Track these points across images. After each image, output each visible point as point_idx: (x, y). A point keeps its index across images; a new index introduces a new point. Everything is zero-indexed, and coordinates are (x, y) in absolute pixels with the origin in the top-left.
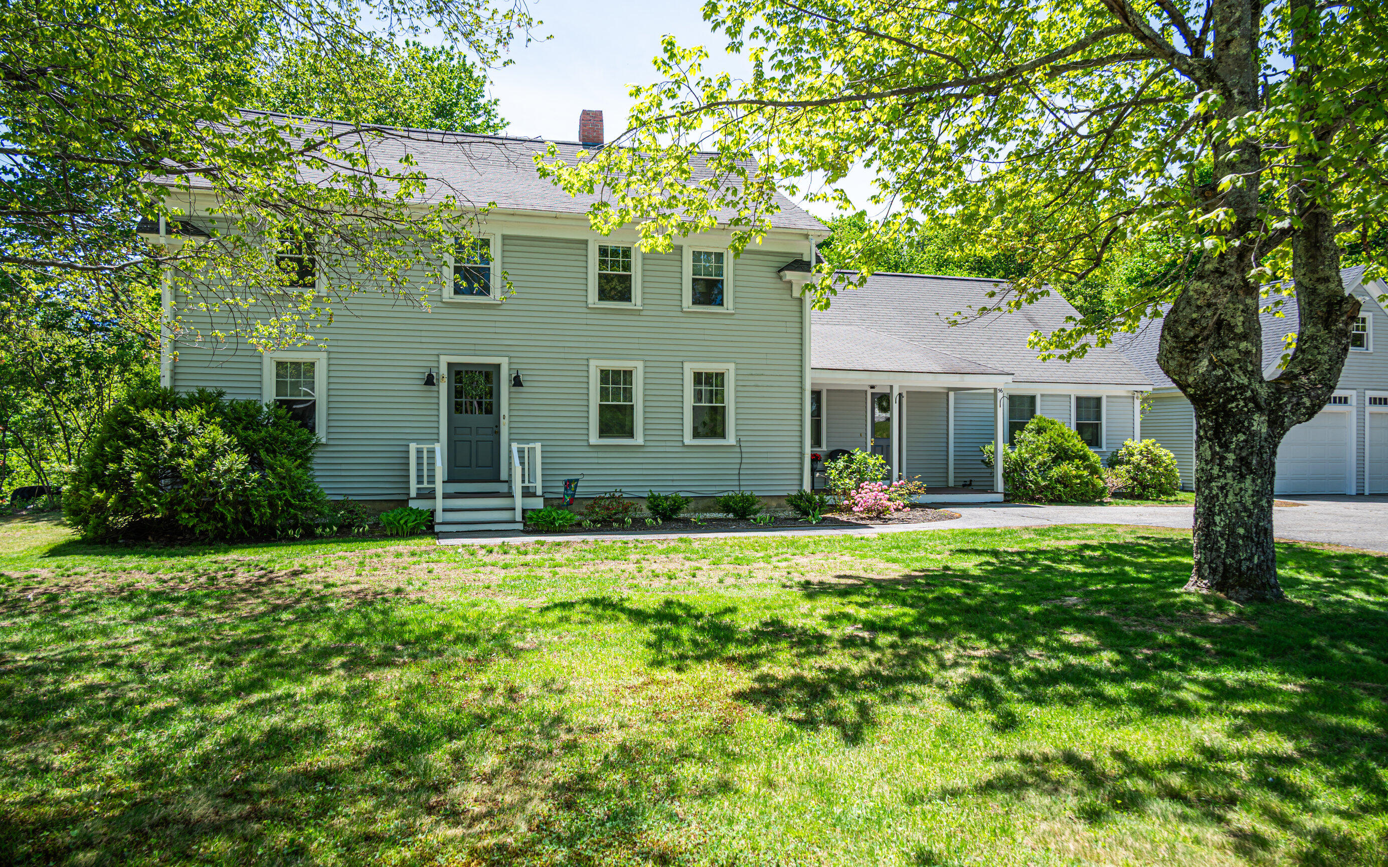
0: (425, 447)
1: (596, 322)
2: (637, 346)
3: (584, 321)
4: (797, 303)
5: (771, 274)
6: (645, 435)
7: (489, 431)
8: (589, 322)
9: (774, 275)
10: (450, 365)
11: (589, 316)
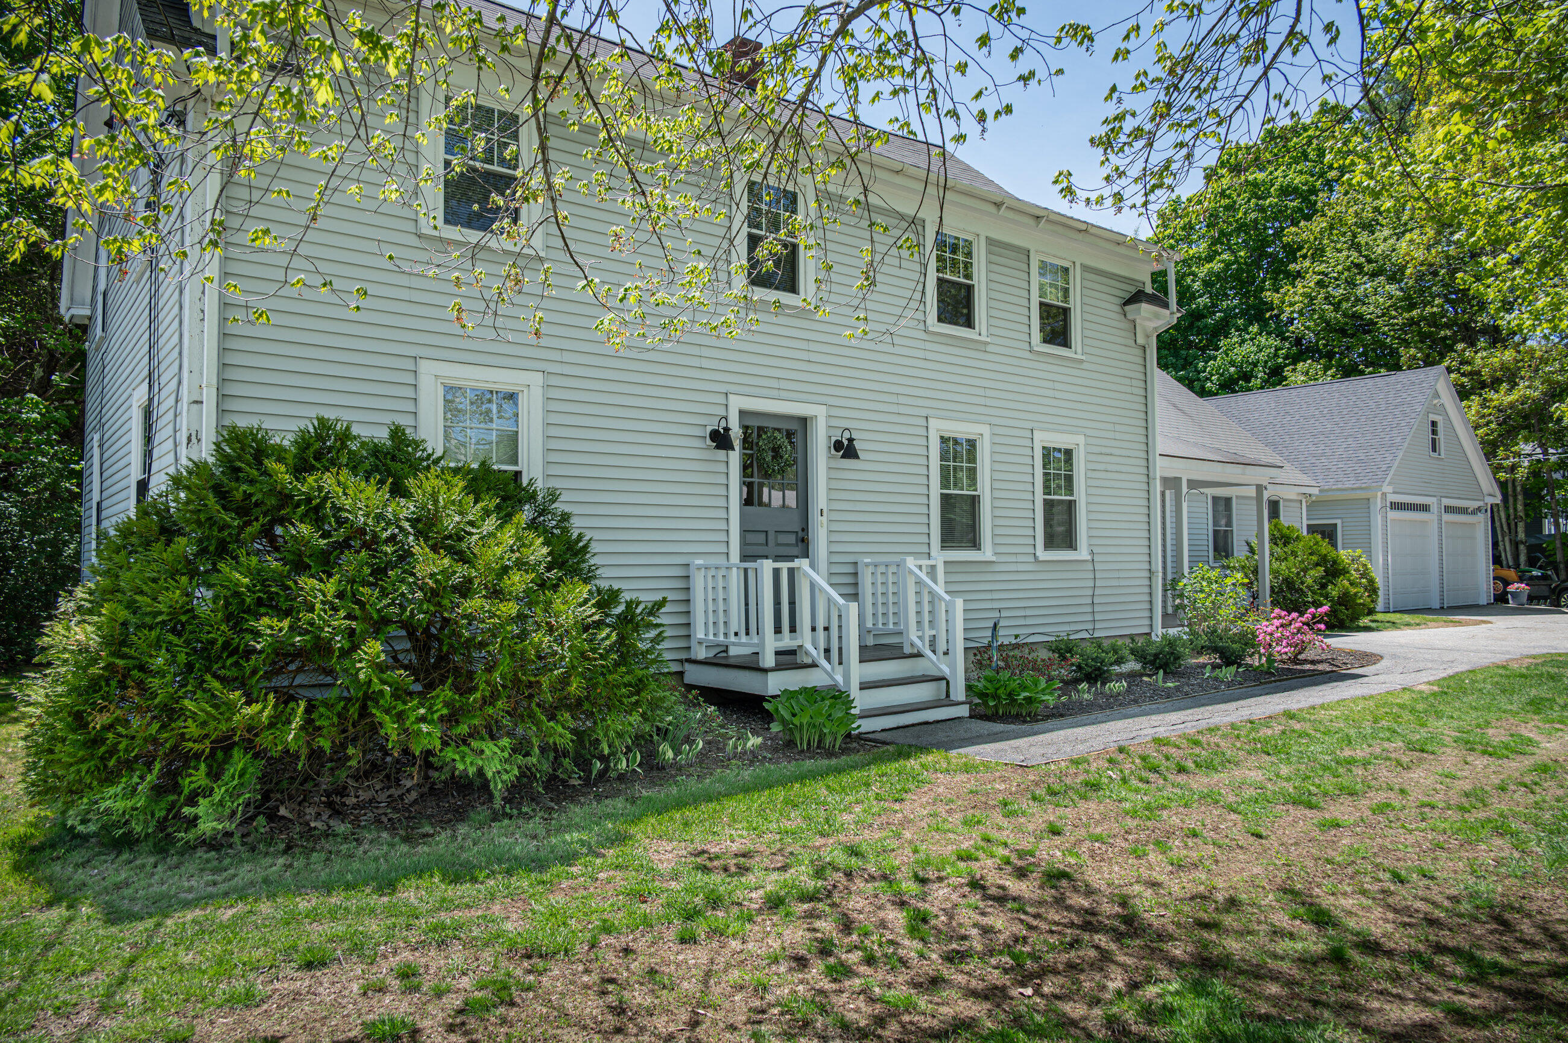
0: (784, 566)
1: (939, 357)
2: (982, 401)
3: (921, 354)
4: (1139, 352)
5: (1112, 306)
6: (995, 544)
7: (792, 539)
8: (929, 356)
9: (1118, 309)
10: (742, 413)
11: (929, 346)
